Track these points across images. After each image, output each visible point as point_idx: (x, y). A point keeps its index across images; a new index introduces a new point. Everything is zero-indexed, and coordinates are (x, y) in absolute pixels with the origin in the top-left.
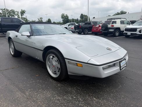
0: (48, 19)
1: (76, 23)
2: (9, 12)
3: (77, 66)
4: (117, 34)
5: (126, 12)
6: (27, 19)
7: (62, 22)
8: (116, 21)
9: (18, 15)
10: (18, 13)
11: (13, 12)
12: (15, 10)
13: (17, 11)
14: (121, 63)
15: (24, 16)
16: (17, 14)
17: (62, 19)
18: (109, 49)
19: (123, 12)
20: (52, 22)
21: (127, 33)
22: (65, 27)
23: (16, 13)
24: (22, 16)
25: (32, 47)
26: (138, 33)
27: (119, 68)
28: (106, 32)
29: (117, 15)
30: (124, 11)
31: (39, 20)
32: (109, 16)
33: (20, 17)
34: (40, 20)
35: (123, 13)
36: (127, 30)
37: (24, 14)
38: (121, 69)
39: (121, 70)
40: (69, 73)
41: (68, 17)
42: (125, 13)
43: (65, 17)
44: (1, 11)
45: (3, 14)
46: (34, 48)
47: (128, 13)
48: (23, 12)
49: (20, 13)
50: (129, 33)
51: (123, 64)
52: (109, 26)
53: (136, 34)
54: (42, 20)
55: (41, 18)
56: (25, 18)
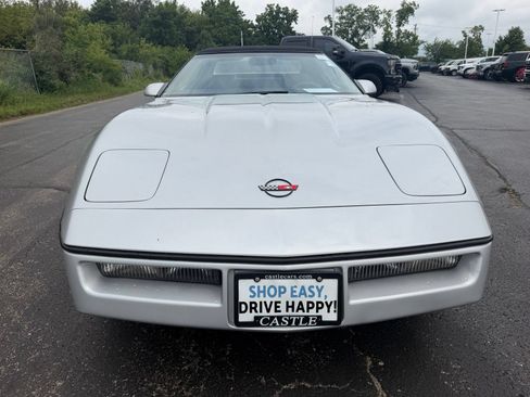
0: (511, 31)
2: (358, 18)
6: (415, 38)
9: (387, 24)
10: (389, 16)
11: (373, 13)
12: (381, 8)
13: (388, 10)
15: (408, 27)
16: (385, 21)
23: (381, 17)
24: (401, 28)
27: (218, 305)
31: (465, 36)
33: (394, 30)
34: (471, 35)
37: (410, 18)
39: (236, 321)
45: (341, 24)
48: (405, 13)
49: (394, 14)
54: (482, 37)
55: (476, 28)
56: (412, 34)
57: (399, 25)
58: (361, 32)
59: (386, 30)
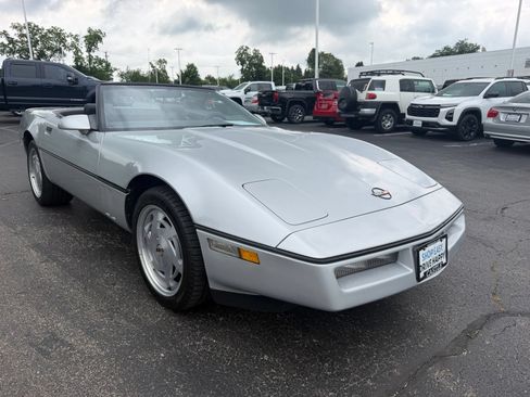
0: (188, 67)
1: (273, 84)
2: (42, 37)
3: (241, 257)
4: (388, 124)
5: (478, 48)
6: (108, 65)
7: (238, 76)
8: (384, 81)
9: (76, 48)
10: (77, 40)
11: (59, 36)
12: (67, 31)
13: (74, 34)
14: (421, 252)
15: (98, 53)
16: (73, 45)
17: (240, 67)
18: (383, 195)
19: (466, 45)
20: (203, 78)
21: (412, 122)
22: (235, 95)
23: (69, 41)
24: (91, 53)
25: (95, 176)
26: (442, 120)
27: (411, 271)
28: (353, 116)
29: (442, 55)
30: (469, 42)
31: (153, 67)
32: (414, 58)
33: (85, 55)
34: (158, 67)
35: (464, 49)
36: (414, 110)
37: (99, 45)
38: (422, 275)
39: (419, 279)
40: (212, 286)
41: (261, 60)
42: (474, 49)
43: (250, 58)
44: (15, 31)
45: (22, 42)
46: (100, 178)
47: (484, 50)
48: (94, 39)
49: (82, 40)
50: (418, 121)
51: (433, 256)
52: (362, 96)
53: (437, 124)
54: (167, 69)
55: (160, 61)
56: (103, 61)
57: (89, 50)
58: (48, 53)
59: (76, 53)
